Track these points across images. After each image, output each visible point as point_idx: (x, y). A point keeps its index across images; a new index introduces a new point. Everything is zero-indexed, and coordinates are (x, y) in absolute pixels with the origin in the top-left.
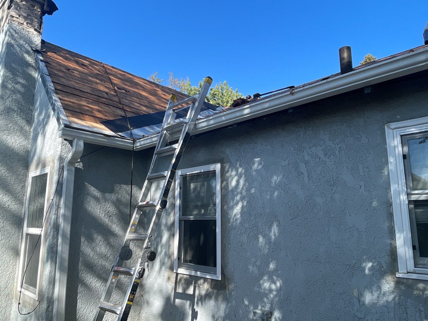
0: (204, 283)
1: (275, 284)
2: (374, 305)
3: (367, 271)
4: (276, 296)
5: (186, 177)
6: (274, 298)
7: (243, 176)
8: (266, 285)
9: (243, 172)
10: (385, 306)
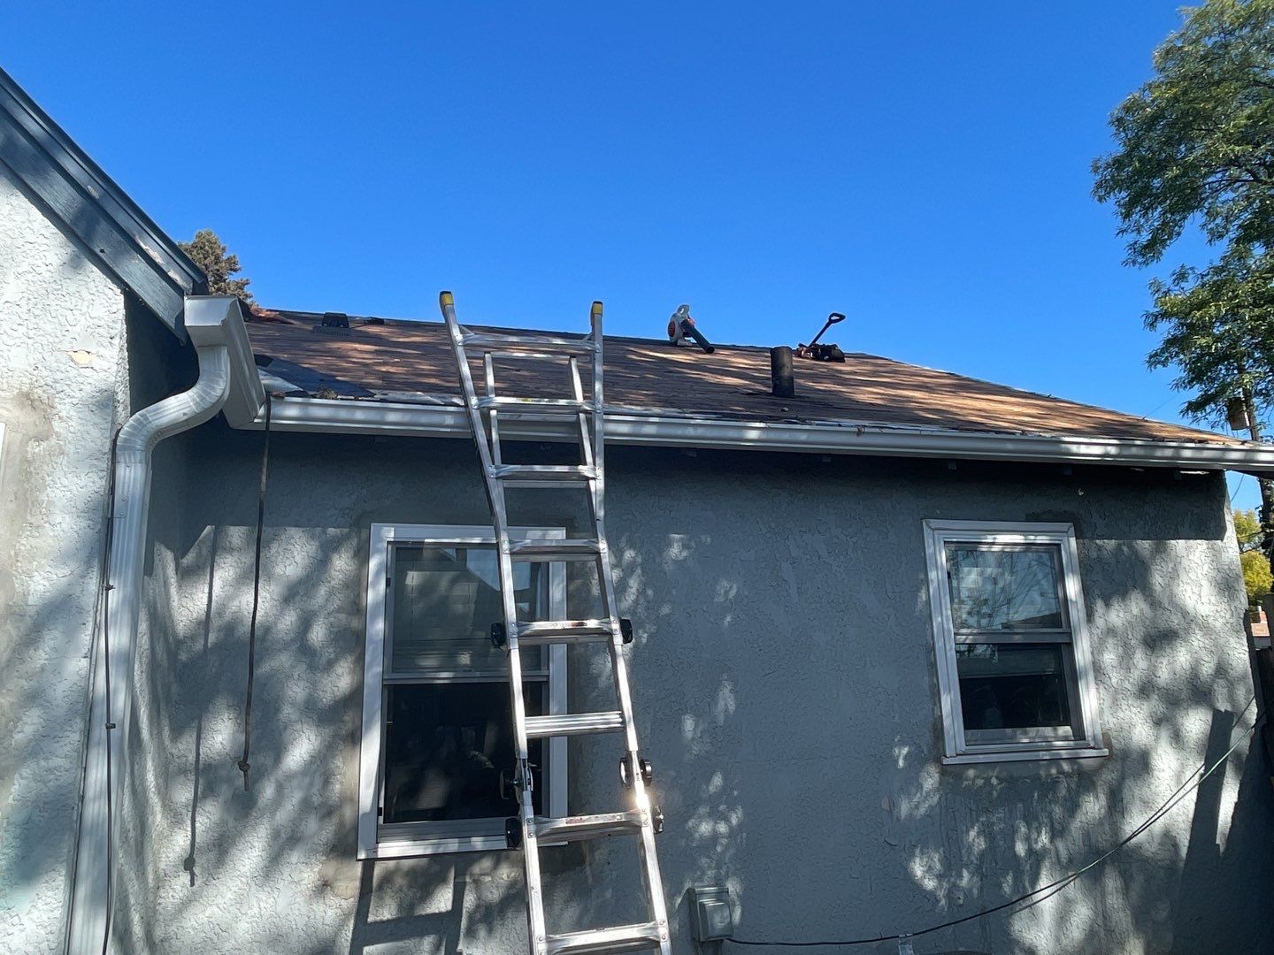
0: (496, 866)
1: (727, 820)
2: (910, 817)
3: (901, 763)
4: (727, 847)
5: (422, 549)
6: (723, 852)
7: (639, 571)
8: (705, 828)
9: (639, 560)
10: (928, 816)
